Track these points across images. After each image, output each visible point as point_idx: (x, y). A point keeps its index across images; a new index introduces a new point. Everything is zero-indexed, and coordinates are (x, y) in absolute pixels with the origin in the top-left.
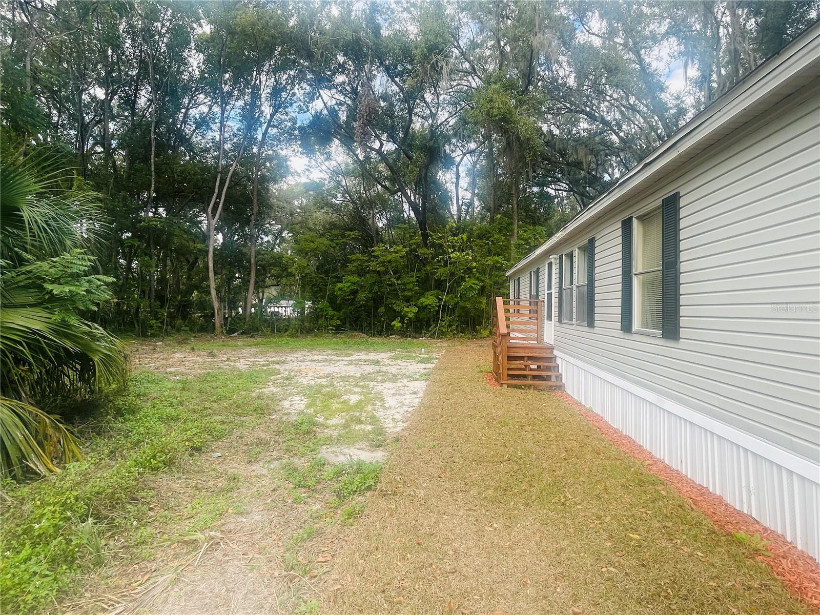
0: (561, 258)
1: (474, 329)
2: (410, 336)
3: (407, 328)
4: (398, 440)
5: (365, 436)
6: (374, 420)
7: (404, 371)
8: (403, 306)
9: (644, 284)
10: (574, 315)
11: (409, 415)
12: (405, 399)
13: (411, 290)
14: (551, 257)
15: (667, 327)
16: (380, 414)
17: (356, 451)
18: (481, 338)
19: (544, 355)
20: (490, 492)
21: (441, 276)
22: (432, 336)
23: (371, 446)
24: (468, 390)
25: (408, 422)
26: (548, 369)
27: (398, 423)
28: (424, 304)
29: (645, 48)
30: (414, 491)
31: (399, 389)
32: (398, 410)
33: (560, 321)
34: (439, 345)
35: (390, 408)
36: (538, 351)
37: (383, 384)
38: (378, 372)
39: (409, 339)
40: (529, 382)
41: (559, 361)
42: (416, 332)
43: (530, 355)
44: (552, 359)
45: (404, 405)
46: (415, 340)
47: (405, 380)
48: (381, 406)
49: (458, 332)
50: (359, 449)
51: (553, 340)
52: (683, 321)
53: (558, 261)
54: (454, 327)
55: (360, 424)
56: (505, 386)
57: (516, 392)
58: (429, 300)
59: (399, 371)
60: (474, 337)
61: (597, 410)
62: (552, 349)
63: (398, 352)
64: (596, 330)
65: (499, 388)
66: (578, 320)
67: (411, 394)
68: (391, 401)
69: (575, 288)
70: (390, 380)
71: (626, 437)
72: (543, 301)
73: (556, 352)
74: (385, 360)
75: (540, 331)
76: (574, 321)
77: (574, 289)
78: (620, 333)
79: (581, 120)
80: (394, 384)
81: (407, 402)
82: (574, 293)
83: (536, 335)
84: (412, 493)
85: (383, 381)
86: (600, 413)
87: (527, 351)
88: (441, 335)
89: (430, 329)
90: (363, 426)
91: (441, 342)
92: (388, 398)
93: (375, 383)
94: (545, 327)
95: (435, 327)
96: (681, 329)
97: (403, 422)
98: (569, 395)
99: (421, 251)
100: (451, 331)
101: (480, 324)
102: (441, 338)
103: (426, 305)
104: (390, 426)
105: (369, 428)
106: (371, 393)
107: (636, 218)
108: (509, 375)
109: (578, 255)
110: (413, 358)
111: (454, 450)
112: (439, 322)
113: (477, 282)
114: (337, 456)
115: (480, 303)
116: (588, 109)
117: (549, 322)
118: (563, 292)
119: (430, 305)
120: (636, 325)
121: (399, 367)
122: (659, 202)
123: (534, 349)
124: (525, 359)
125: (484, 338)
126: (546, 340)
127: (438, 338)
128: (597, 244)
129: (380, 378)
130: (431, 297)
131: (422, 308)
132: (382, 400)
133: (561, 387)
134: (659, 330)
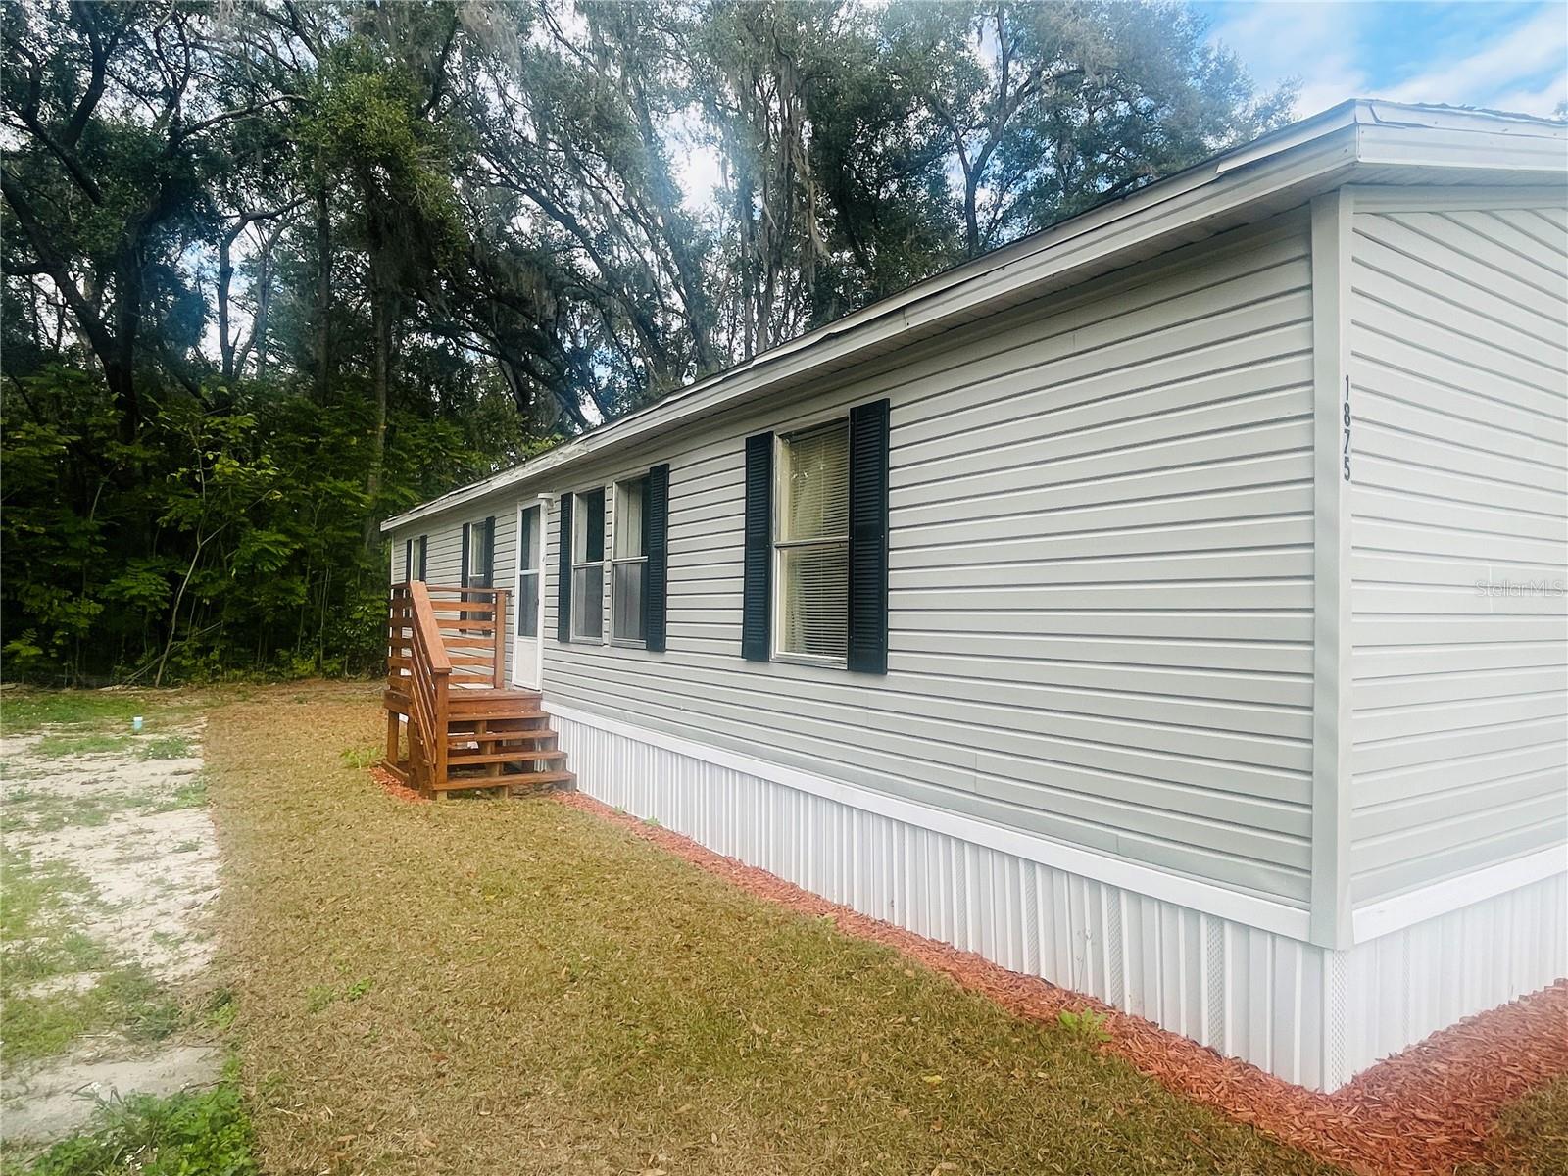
0: (566, 500)
1: (272, 657)
2: (69, 684)
3: (62, 658)
4: (228, 999)
5: (89, 1015)
6: (87, 954)
7: (112, 788)
8: (47, 597)
9: (791, 566)
10: (606, 626)
11: (211, 915)
12: (167, 870)
13: (79, 554)
14: (541, 495)
15: (857, 650)
16: (99, 928)
17: (84, 1071)
18: (293, 679)
19: (523, 715)
20: (590, 1074)
21: (178, 522)
22: (146, 681)
23: (134, 1039)
24: (350, 817)
25: (219, 938)
26: (528, 745)
27: (183, 947)
28: (128, 594)
29: (659, 109)
30: (395, 1139)
31: (122, 843)
32: (162, 904)
33: (563, 636)
34: (175, 702)
35: (127, 903)
36: (507, 705)
37: (58, 835)
38: (16, 800)
39: (67, 690)
40: (497, 779)
41: (555, 725)
42: (91, 672)
43: (491, 716)
44: (538, 722)
45: (172, 887)
46: (88, 695)
47: (130, 813)
48: (88, 903)
49: (228, 667)
50: (96, 1060)
51: (539, 680)
52: (894, 639)
53: (557, 506)
54: (215, 655)
55: (43, 978)
56: (442, 796)
57: (475, 807)
58: (142, 583)
59: (90, 788)
60: (276, 678)
61: (671, 824)
62: (535, 698)
63: (48, 731)
64: (668, 656)
65: (430, 802)
66: (615, 635)
67: (176, 851)
68: (117, 885)
69: (607, 566)
70: (75, 820)
71: (757, 871)
72: (509, 593)
73: (546, 706)
74: (20, 759)
75: (499, 662)
76: (606, 638)
77: (605, 569)
78: (739, 663)
79: (523, 210)
80: (100, 832)
81: (177, 877)
82: (607, 578)
83: (489, 672)
84: (394, 1148)
85: (52, 825)
86: (679, 829)
87: (482, 707)
88: (177, 676)
89: (139, 663)
90: (61, 983)
91: (179, 694)
92: (104, 877)
93: (25, 837)
94: (515, 650)
95: (155, 656)
96: (889, 653)
97: (199, 939)
98: (590, 799)
99: (116, 451)
100: (207, 666)
101: (289, 643)
102: (176, 685)
103: (133, 598)
104: (161, 959)
105: (86, 982)
106: (29, 871)
107: (780, 436)
108: (451, 769)
109: (617, 499)
110: (118, 746)
111: (424, 988)
112: (170, 642)
113: (282, 537)
114: (20, 1108)
115: (291, 591)
116: (544, 192)
117: (524, 639)
118: (573, 575)
119: (144, 598)
120: (778, 646)
121: (86, 777)
122: (844, 411)
123: (496, 703)
124: (481, 728)
125: (300, 678)
126: (515, 680)
127: (164, 684)
128: (673, 478)
129: (34, 818)
130: (146, 575)
131: (119, 605)
132: (82, 884)
133: (566, 784)
134: (841, 655)
